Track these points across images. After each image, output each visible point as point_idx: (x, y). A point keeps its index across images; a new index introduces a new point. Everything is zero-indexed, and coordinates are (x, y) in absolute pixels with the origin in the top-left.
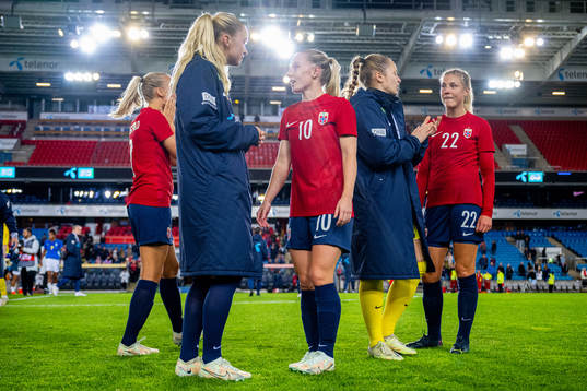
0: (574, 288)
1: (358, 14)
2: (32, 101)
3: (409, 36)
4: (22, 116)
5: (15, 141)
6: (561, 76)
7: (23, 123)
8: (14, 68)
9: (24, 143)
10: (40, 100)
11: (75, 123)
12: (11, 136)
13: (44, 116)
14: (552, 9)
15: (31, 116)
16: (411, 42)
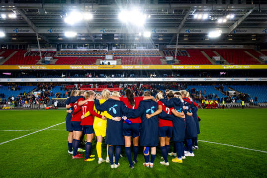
0: (247, 105)
1: (168, 6)
2: (58, 45)
3: (184, 16)
4: (55, 50)
5: (51, 57)
6: (234, 32)
7: (55, 52)
8: (49, 32)
9: (54, 58)
10: (60, 45)
11: (71, 52)
12: (51, 56)
13: (62, 50)
14: (240, 3)
15: (58, 50)
16: (185, 18)
